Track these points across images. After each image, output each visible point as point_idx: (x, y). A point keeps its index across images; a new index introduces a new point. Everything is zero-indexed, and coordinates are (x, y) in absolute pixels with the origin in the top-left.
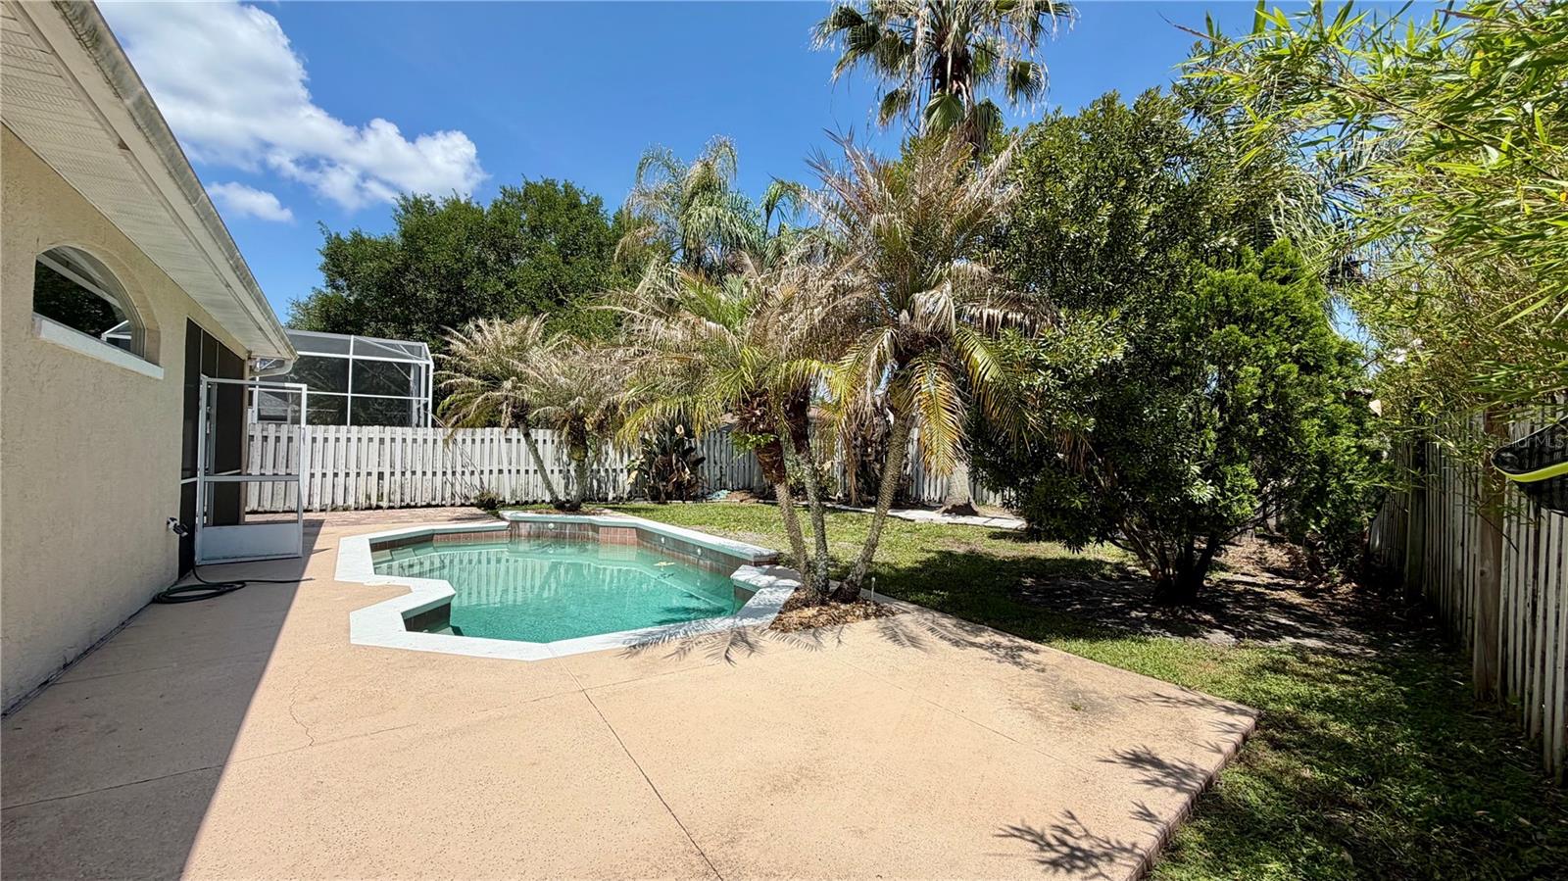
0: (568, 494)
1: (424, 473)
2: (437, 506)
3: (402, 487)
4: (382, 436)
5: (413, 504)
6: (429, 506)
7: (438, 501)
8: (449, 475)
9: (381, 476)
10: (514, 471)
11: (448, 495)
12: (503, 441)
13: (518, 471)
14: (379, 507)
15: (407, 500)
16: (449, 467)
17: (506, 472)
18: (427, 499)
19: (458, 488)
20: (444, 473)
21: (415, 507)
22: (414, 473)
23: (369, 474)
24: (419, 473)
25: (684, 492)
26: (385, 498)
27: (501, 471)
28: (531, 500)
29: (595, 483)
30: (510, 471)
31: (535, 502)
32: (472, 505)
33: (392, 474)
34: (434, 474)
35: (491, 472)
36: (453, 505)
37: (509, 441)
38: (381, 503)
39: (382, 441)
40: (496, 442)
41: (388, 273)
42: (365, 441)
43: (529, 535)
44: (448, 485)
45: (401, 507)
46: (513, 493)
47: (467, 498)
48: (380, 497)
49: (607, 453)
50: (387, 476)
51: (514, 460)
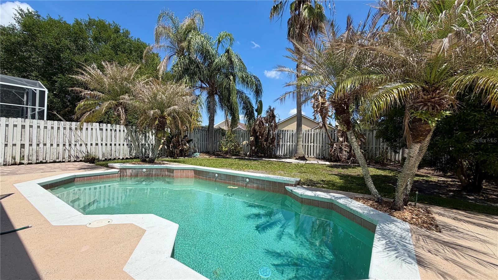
0: (131, 155)
1: (52, 145)
2: (60, 162)
3: (37, 152)
4: (23, 124)
5: (44, 161)
6: (55, 162)
7: (60, 159)
8: (67, 146)
9: (23, 146)
10: (104, 144)
11: (66, 156)
12: (98, 129)
13: (106, 144)
14: (21, 164)
15: (41, 159)
16: (67, 142)
17: (100, 145)
18: (54, 158)
19: (72, 153)
20: (64, 145)
21: (46, 163)
22: (45, 145)
23: (14, 145)
24: (48, 145)
25: (183, 153)
26: (26, 158)
27: (97, 144)
28: (113, 158)
29: (144, 150)
30: (102, 144)
31: (115, 159)
32: (81, 161)
33: (31, 145)
34: (58, 145)
35: (91, 144)
36: (69, 161)
37: (101, 129)
38: (23, 161)
39: (23, 127)
40: (94, 130)
41: (13, 44)
42: (11, 126)
43: (131, 176)
44: (67, 151)
45: (37, 163)
46: (103, 155)
47: (77, 157)
48: (22, 157)
49: (149, 137)
50: (27, 146)
51: (104, 139)
